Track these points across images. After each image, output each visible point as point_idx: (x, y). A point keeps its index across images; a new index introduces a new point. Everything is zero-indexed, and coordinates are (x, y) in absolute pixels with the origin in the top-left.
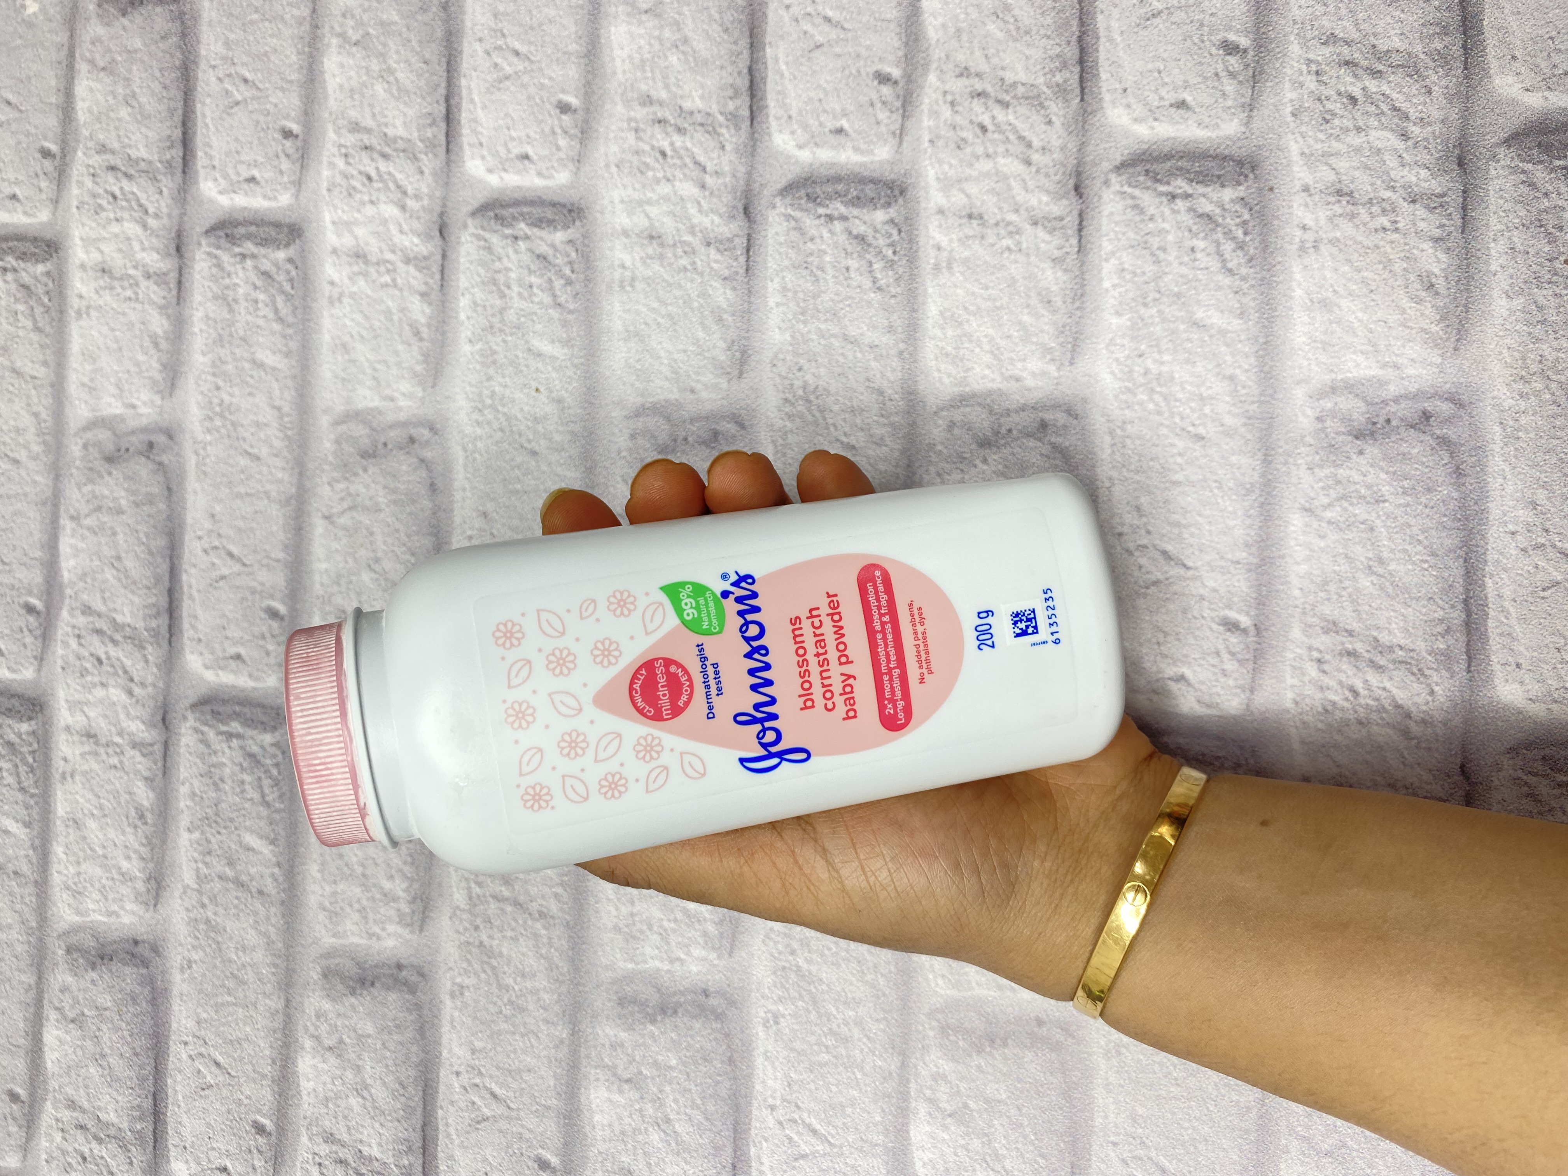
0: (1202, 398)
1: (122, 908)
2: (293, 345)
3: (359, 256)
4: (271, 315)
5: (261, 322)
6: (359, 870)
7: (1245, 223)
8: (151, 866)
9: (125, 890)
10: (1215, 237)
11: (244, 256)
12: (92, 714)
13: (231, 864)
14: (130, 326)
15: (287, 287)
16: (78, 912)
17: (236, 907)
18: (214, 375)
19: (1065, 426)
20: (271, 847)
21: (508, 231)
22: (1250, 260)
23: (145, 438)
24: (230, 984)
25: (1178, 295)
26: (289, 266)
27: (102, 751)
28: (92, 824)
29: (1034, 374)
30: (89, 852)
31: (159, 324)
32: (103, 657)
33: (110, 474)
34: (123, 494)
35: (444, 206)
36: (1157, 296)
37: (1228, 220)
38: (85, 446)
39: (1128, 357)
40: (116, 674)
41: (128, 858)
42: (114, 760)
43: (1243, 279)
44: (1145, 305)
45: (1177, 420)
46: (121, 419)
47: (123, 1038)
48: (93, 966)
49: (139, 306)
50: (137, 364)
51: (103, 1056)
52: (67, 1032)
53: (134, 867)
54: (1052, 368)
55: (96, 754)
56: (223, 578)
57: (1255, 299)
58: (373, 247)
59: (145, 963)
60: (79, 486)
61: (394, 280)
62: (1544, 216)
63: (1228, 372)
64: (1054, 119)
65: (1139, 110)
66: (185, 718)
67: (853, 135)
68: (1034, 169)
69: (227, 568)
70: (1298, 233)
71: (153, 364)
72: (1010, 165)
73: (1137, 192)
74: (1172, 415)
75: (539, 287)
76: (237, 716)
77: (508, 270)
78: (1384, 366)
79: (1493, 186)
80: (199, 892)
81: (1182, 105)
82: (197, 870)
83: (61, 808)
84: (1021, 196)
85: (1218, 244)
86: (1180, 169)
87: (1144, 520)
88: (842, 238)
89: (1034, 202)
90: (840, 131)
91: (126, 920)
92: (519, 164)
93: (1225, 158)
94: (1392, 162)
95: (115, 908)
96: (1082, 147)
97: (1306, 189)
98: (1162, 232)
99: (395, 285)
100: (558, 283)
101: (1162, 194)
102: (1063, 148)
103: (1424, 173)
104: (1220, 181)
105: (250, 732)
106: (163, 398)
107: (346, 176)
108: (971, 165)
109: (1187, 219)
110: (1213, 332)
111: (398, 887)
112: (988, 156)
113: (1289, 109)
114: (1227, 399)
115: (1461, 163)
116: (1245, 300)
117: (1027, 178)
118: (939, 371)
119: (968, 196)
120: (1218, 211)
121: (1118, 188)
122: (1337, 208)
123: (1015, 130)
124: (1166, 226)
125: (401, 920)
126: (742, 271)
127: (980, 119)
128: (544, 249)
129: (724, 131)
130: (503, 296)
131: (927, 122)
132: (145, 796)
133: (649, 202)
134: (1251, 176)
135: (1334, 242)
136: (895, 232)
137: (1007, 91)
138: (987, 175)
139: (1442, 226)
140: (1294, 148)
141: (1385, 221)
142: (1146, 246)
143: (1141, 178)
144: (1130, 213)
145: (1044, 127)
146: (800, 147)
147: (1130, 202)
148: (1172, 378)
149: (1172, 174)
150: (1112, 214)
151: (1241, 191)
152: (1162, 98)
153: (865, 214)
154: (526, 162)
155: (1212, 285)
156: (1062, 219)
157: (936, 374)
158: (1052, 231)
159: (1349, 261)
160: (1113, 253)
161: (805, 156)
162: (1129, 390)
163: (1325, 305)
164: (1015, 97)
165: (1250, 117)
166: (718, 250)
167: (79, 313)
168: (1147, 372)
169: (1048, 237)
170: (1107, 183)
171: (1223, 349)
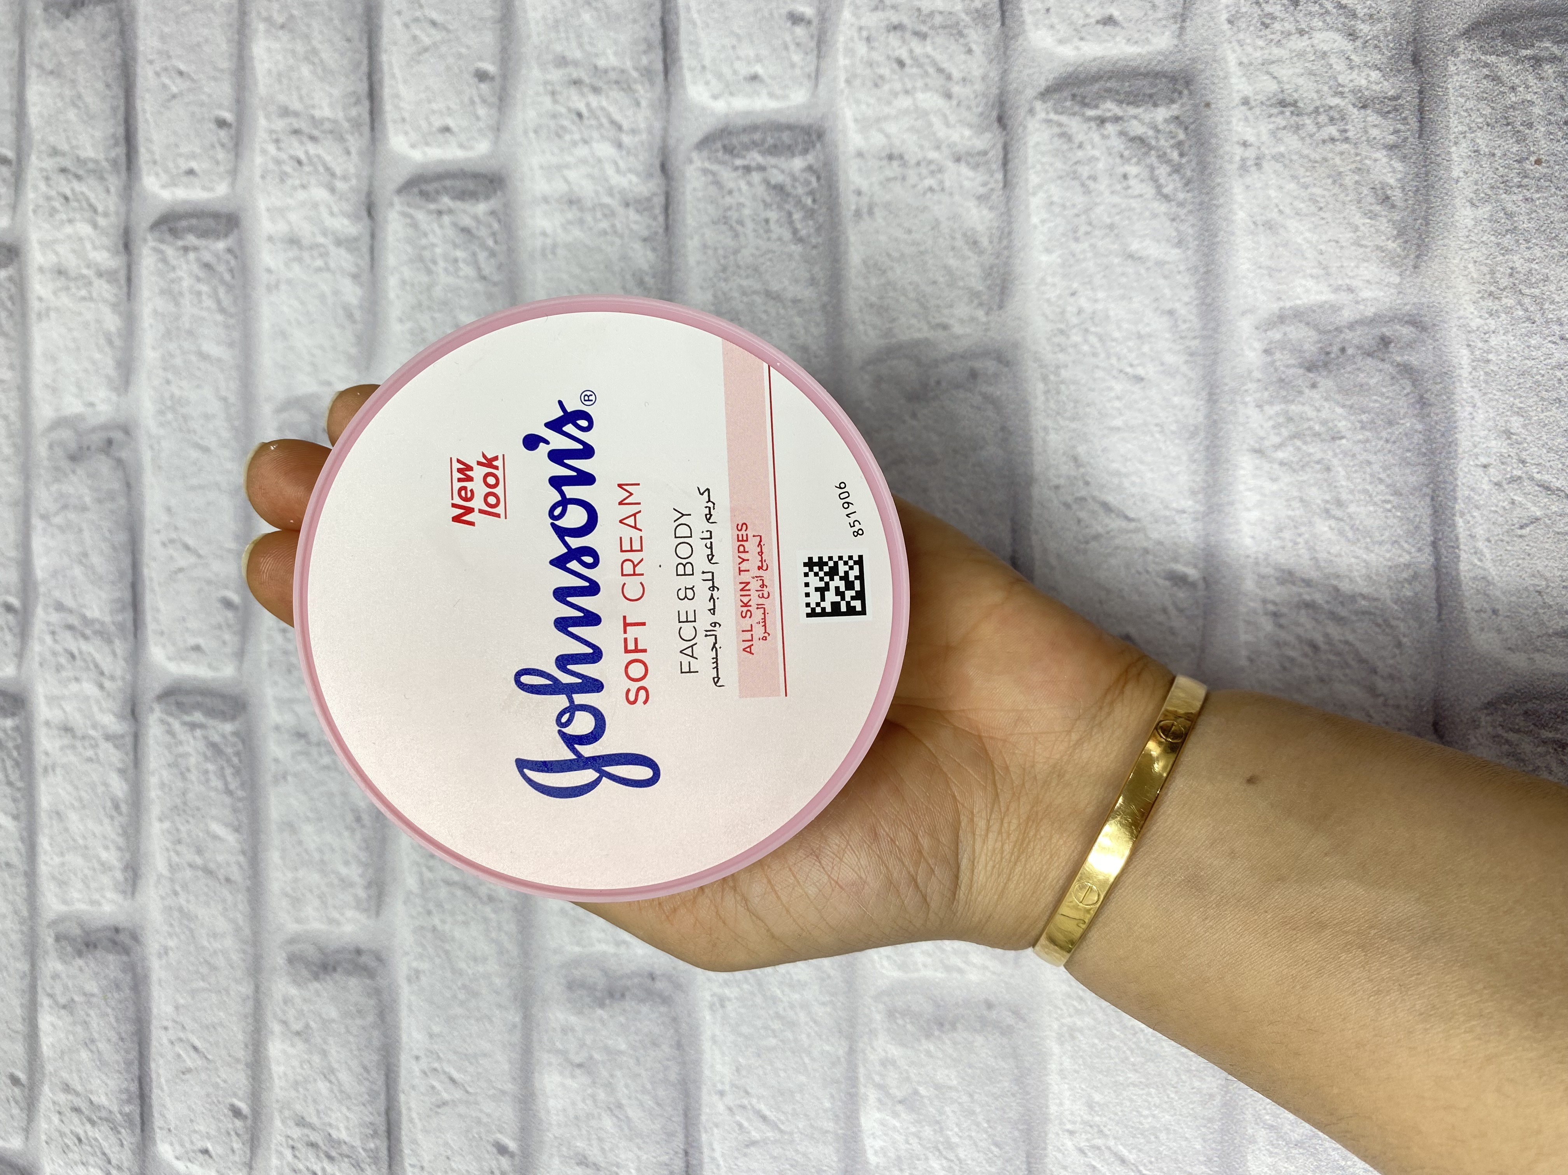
0: (1140, 336)
1: (104, 897)
2: (236, 335)
3: (293, 241)
4: (214, 306)
5: (205, 314)
6: (317, 856)
7: (1180, 144)
8: (128, 856)
9: (106, 880)
10: (1148, 161)
11: (186, 249)
12: (68, 708)
13: (199, 851)
14: (86, 325)
15: (227, 277)
16: (65, 902)
17: (206, 895)
18: (165, 369)
19: (996, 375)
20: (237, 835)
21: (432, 206)
22: (1186, 184)
23: (104, 435)
24: (204, 970)
25: (1111, 227)
26: (229, 257)
27: (79, 744)
28: (73, 817)
29: (962, 321)
30: (72, 843)
31: (112, 322)
32: (76, 652)
33: (74, 472)
34: (87, 491)
35: (371, 185)
36: (1089, 229)
37: (1162, 142)
38: (51, 447)
39: (1060, 297)
40: (88, 669)
41: (106, 848)
42: (90, 753)
43: (1181, 204)
44: (1077, 240)
45: (1114, 361)
46: (80, 417)
47: (110, 1023)
48: (80, 954)
49: (92, 305)
50: (94, 362)
51: (93, 1041)
52: (59, 1018)
53: (111, 857)
54: (980, 314)
55: (73, 747)
56: (181, 570)
57: (1193, 225)
58: (306, 231)
59: (126, 951)
60: (47, 485)
61: (326, 264)
62: (1511, 112)
63: (1168, 306)
64: (974, 47)
65: (1063, 30)
66: (152, 710)
67: (769, 81)
68: (954, 102)
69: (183, 560)
70: (1239, 151)
71: (107, 362)
72: (929, 100)
73: (1064, 119)
74: (1108, 357)
75: (464, 261)
76: (198, 706)
77: (434, 245)
78: (1337, 289)
79: (1453, 84)
80: (172, 880)
81: (1109, 21)
82: (169, 860)
83: (44, 801)
84: (942, 132)
85: (1152, 169)
86: (1109, 90)
87: (1082, 470)
88: (761, 190)
89: (955, 137)
90: (754, 78)
91: (107, 908)
92: (440, 137)
93: (1157, 75)
94: (1339, 65)
95: (96, 896)
96: (1004, 74)
97: (1246, 102)
98: (1093, 159)
99: (328, 269)
100: (482, 256)
101: (1090, 119)
102: (984, 78)
103: (1375, 75)
104: (1153, 100)
105: (211, 722)
106: (119, 395)
107: (278, 162)
108: (889, 103)
109: (1118, 144)
110: (1149, 264)
111: (353, 873)
112: (907, 92)
113: (1225, 16)
114: (1167, 335)
115: (1416, 60)
116: (1182, 228)
117: (948, 113)
118: (864, 323)
119: (888, 136)
120: (1151, 133)
121: (1043, 115)
122: (1281, 121)
123: (934, 63)
124: (1096, 153)
125: (358, 905)
126: (661, 231)
127: (897, 53)
128: (467, 221)
129: (639, 87)
130: (429, 272)
131: (843, 61)
132: (119, 787)
133: (567, 166)
134: (1186, 92)
135: (1278, 158)
136: (813, 179)
137: (924, 22)
138: (906, 112)
139: (1396, 132)
140: (1231, 57)
141: (1333, 130)
142: (1075, 176)
143: (1068, 104)
144: (1058, 143)
145: (963, 57)
146: (715, 97)
147: (1056, 130)
148: (1107, 317)
149: (1101, 97)
150: (1038, 144)
151: (1175, 109)
152: (1087, 16)
153: (781, 162)
154: (447, 134)
155: (1147, 214)
156: (985, 153)
157: (861, 327)
158: (976, 167)
159: (1294, 177)
160: (1040, 186)
161: (720, 106)
162: (1062, 332)
163: (1270, 226)
164: (933, 27)
165: (1182, 28)
166: (637, 211)
167: (39, 315)
168: (1080, 311)
169: (971, 174)
170: (1031, 111)
171: (1161, 281)
